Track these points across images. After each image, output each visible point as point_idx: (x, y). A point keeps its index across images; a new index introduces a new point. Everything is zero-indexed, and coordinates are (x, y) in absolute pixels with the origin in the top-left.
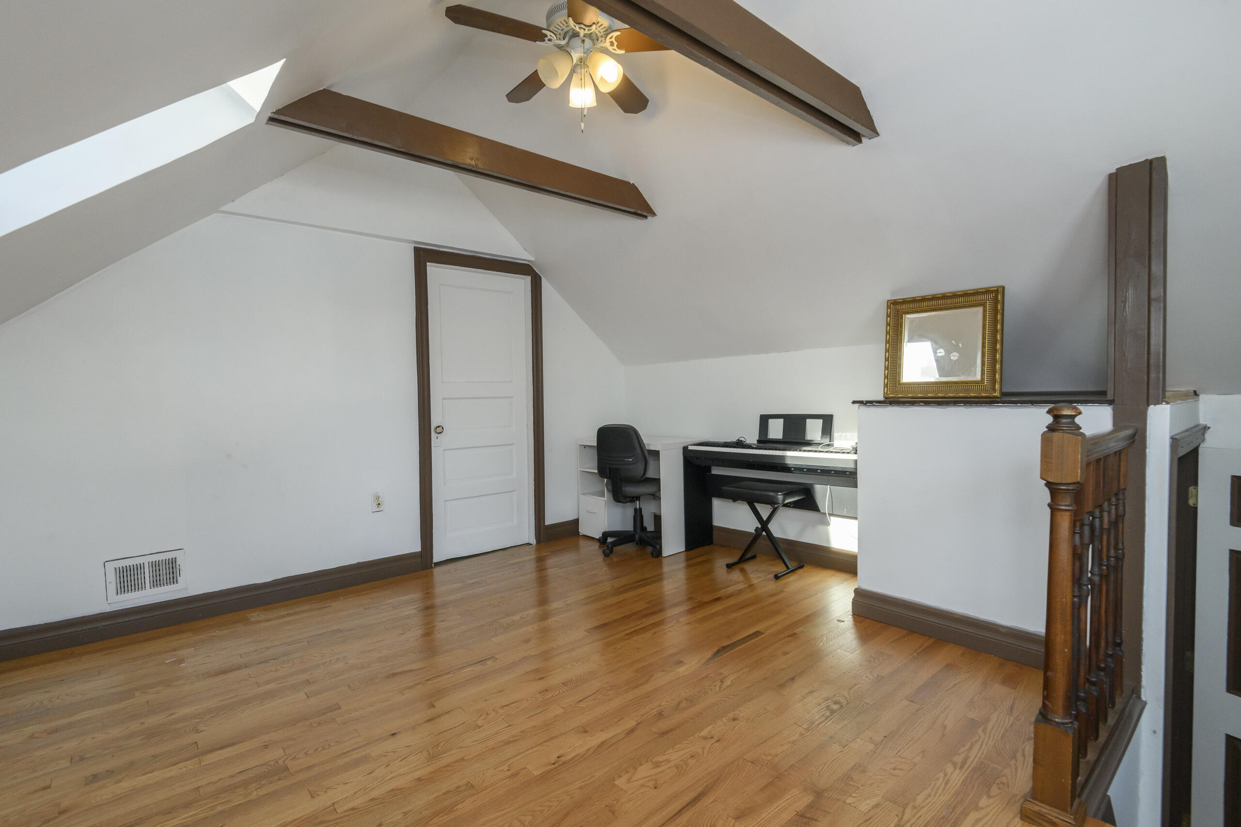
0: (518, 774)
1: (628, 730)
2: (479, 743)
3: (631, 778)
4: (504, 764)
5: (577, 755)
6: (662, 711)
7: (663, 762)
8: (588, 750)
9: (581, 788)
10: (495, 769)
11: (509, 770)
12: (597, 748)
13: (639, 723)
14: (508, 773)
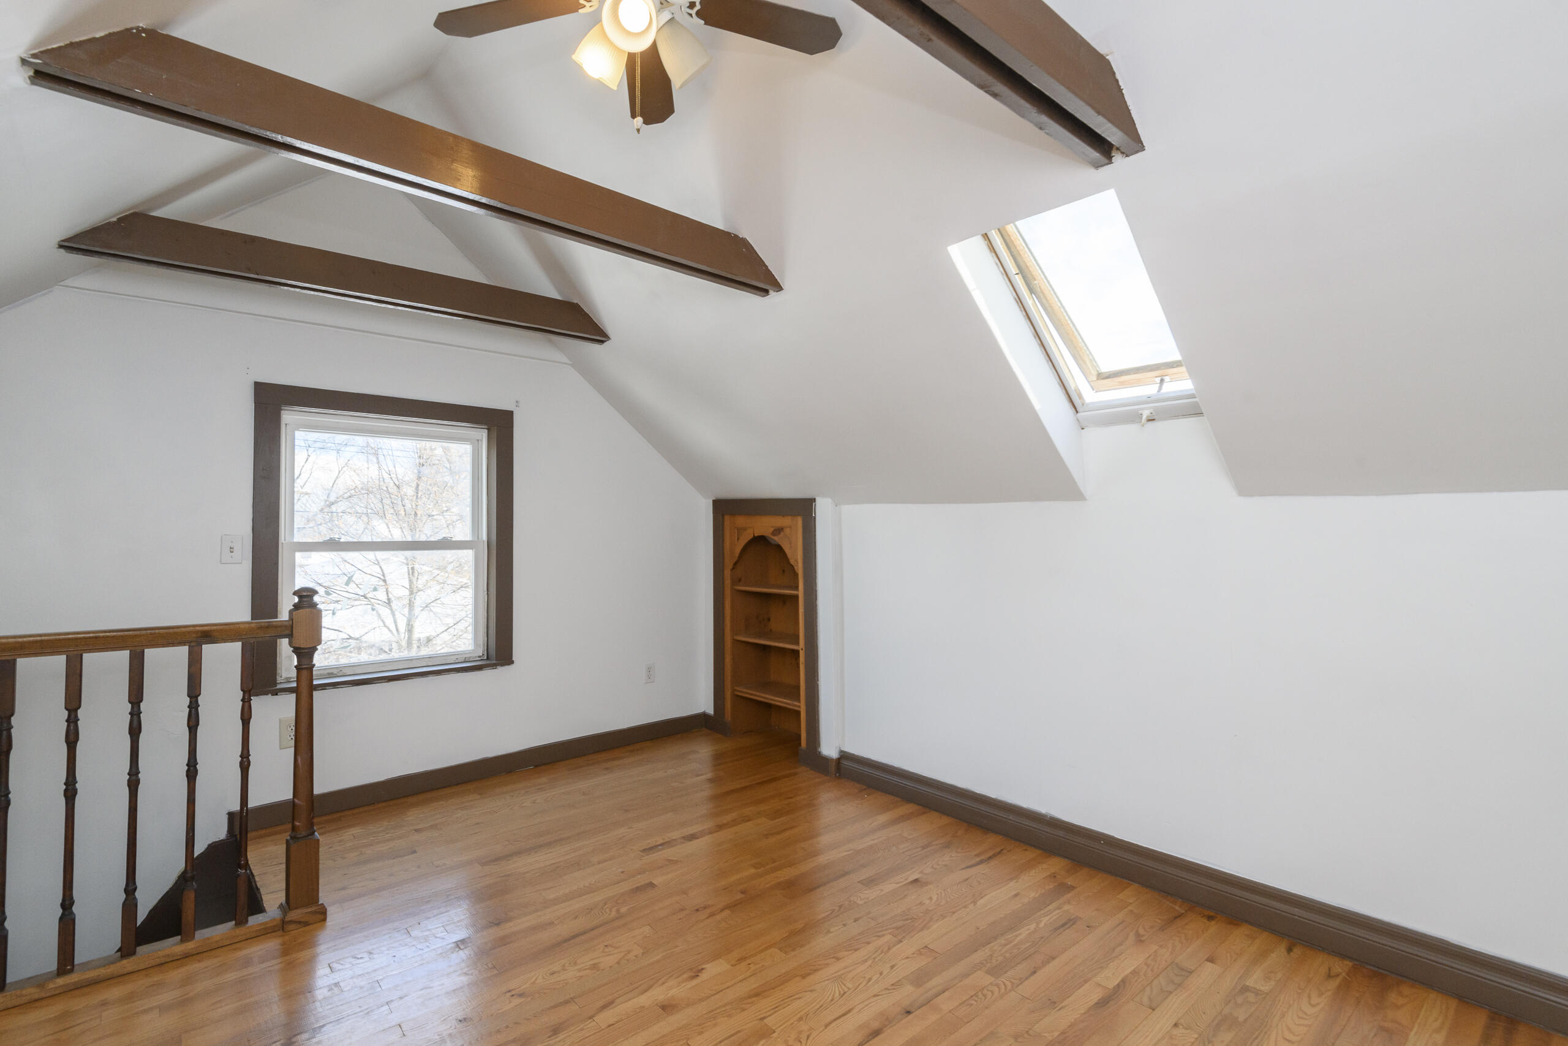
0: (739, 960)
1: (610, 1007)
2: (791, 997)
3: (626, 954)
4: (755, 970)
5: (677, 978)
6: (550, 1037)
7: (586, 969)
8: (663, 983)
9: (677, 946)
10: (763, 966)
11: (749, 964)
12: (653, 985)
13: (591, 1018)
14: (749, 961)
